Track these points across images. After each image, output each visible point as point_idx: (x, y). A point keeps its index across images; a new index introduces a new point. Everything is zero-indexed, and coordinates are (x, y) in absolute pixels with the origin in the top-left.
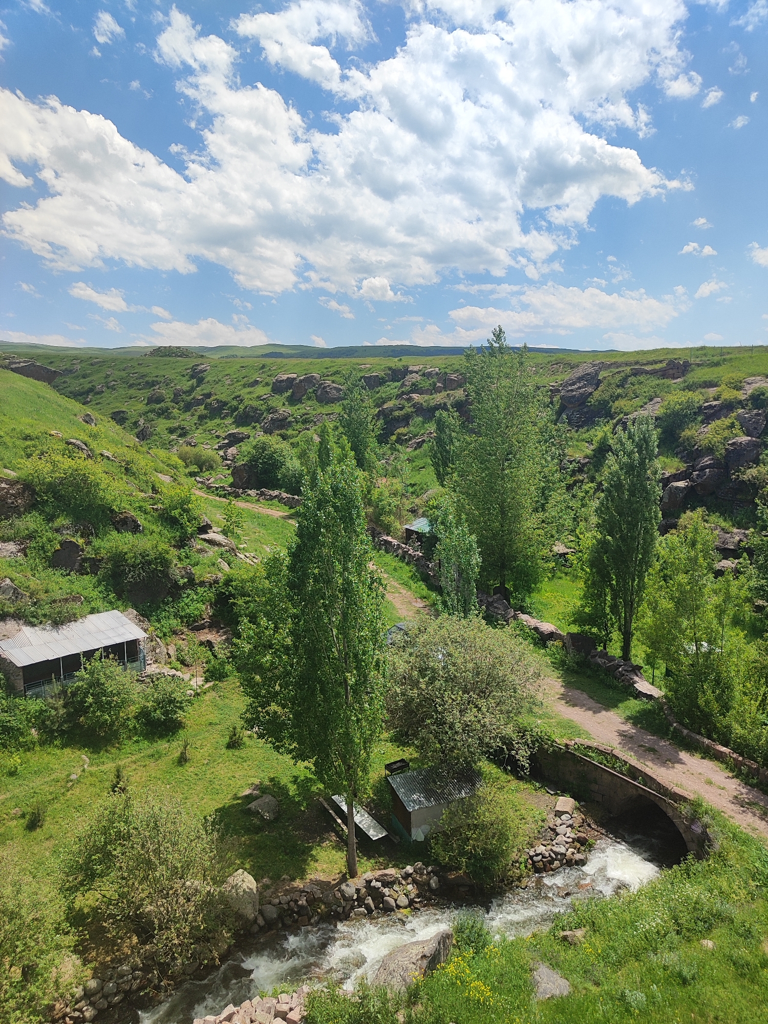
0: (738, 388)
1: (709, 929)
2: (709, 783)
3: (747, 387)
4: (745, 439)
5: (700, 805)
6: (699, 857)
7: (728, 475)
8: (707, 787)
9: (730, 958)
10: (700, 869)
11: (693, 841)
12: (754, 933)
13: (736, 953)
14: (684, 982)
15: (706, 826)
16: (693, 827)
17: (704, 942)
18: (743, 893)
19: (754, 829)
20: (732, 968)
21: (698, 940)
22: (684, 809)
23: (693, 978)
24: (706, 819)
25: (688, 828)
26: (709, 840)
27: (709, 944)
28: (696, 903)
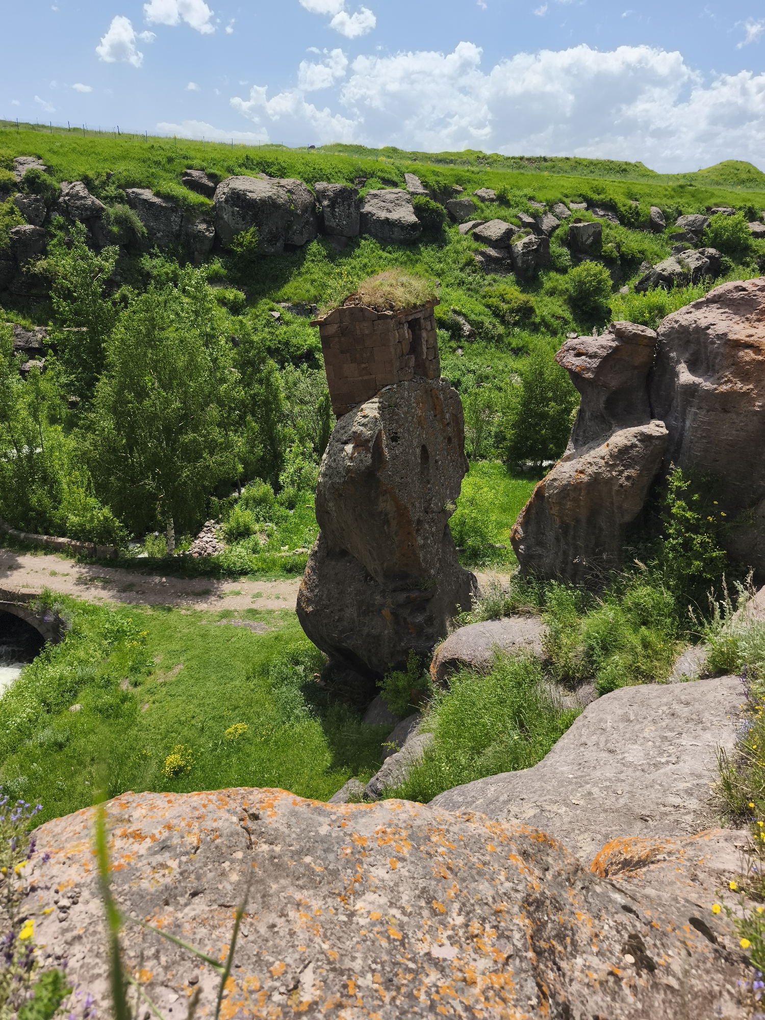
0: (12, 169)
1: (75, 696)
2: (54, 574)
3: (20, 168)
4: (29, 227)
5: (48, 596)
6: (56, 641)
7: (18, 269)
8: (53, 578)
9: (96, 708)
10: (59, 651)
11: (48, 631)
12: (113, 680)
13: (100, 702)
14: (60, 746)
15: (58, 612)
16: (46, 618)
17: (73, 708)
18: (98, 654)
19: (100, 599)
20: (99, 715)
21: (67, 709)
22: (35, 606)
23: (68, 740)
24: (57, 606)
25: (42, 621)
26: (63, 623)
27: (76, 707)
28: (60, 679)
